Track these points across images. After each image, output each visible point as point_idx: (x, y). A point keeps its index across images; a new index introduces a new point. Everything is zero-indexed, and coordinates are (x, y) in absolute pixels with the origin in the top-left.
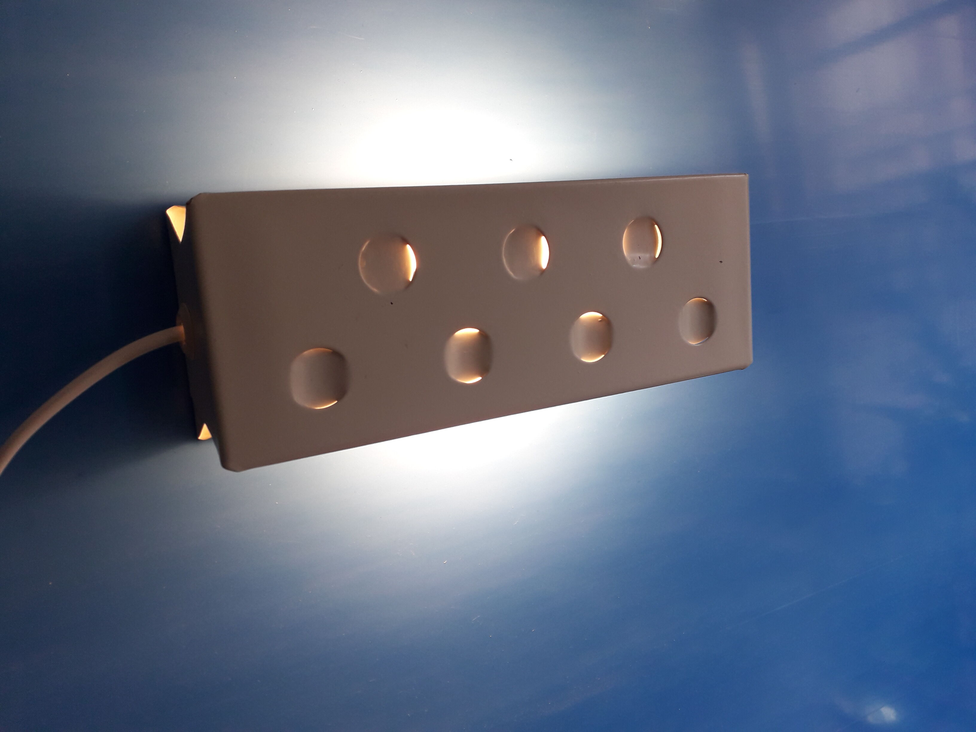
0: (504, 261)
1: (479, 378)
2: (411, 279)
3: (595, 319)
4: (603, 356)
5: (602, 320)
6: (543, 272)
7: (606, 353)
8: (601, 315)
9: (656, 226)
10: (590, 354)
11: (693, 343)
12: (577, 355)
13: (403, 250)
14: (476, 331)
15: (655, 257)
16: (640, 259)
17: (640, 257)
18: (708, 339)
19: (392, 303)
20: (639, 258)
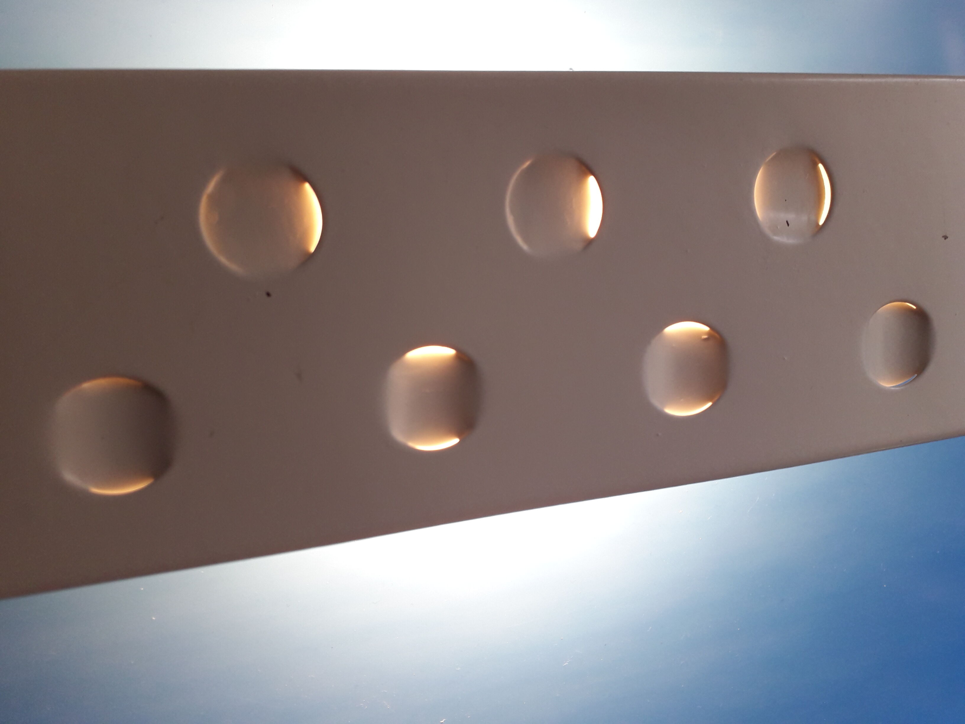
0: (510, 220)
1: (455, 441)
2: (312, 249)
3: (696, 336)
4: (709, 404)
5: (710, 337)
6: (589, 243)
7: (716, 399)
8: (706, 329)
9: (821, 166)
10: (682, 400)
11: (887, 384)
12: (655, 402)
13: (299, 192)
14: (448, 352)
15: (818, 224)
16: (788, 225)
17: (789, 223)
18: (916, 376)
19: (268, 294)
20: (786, 222)
